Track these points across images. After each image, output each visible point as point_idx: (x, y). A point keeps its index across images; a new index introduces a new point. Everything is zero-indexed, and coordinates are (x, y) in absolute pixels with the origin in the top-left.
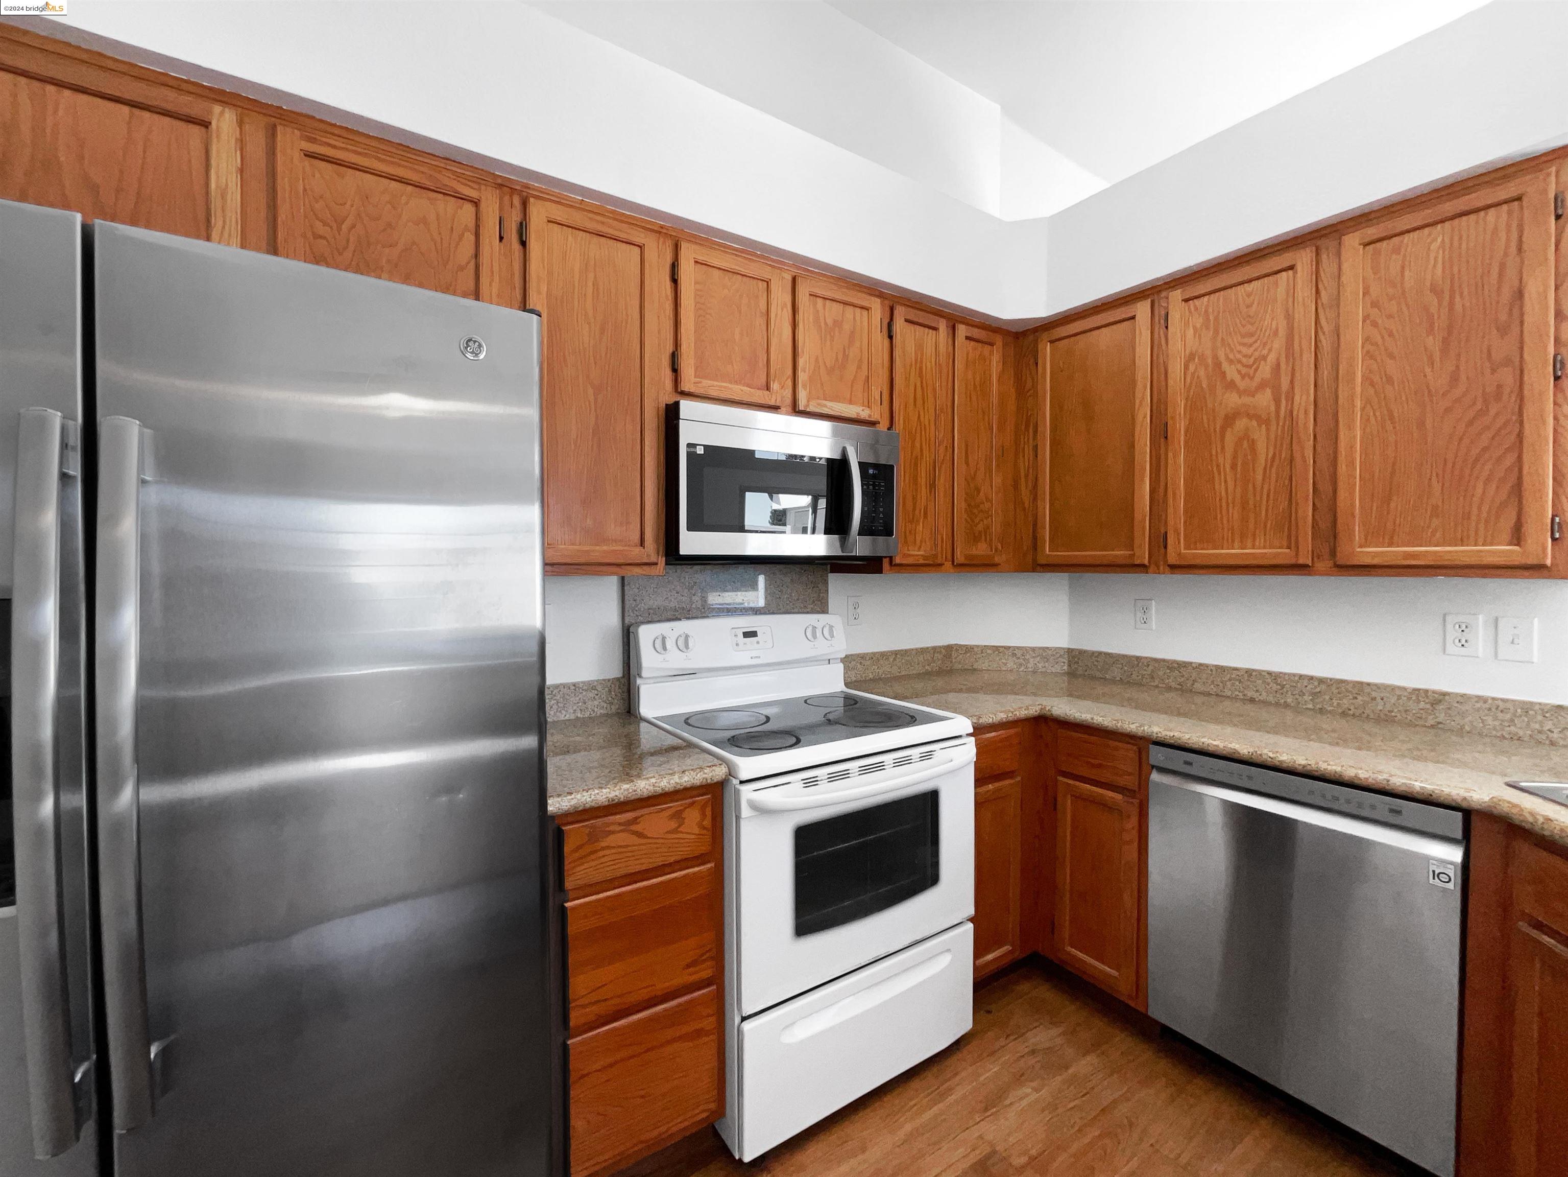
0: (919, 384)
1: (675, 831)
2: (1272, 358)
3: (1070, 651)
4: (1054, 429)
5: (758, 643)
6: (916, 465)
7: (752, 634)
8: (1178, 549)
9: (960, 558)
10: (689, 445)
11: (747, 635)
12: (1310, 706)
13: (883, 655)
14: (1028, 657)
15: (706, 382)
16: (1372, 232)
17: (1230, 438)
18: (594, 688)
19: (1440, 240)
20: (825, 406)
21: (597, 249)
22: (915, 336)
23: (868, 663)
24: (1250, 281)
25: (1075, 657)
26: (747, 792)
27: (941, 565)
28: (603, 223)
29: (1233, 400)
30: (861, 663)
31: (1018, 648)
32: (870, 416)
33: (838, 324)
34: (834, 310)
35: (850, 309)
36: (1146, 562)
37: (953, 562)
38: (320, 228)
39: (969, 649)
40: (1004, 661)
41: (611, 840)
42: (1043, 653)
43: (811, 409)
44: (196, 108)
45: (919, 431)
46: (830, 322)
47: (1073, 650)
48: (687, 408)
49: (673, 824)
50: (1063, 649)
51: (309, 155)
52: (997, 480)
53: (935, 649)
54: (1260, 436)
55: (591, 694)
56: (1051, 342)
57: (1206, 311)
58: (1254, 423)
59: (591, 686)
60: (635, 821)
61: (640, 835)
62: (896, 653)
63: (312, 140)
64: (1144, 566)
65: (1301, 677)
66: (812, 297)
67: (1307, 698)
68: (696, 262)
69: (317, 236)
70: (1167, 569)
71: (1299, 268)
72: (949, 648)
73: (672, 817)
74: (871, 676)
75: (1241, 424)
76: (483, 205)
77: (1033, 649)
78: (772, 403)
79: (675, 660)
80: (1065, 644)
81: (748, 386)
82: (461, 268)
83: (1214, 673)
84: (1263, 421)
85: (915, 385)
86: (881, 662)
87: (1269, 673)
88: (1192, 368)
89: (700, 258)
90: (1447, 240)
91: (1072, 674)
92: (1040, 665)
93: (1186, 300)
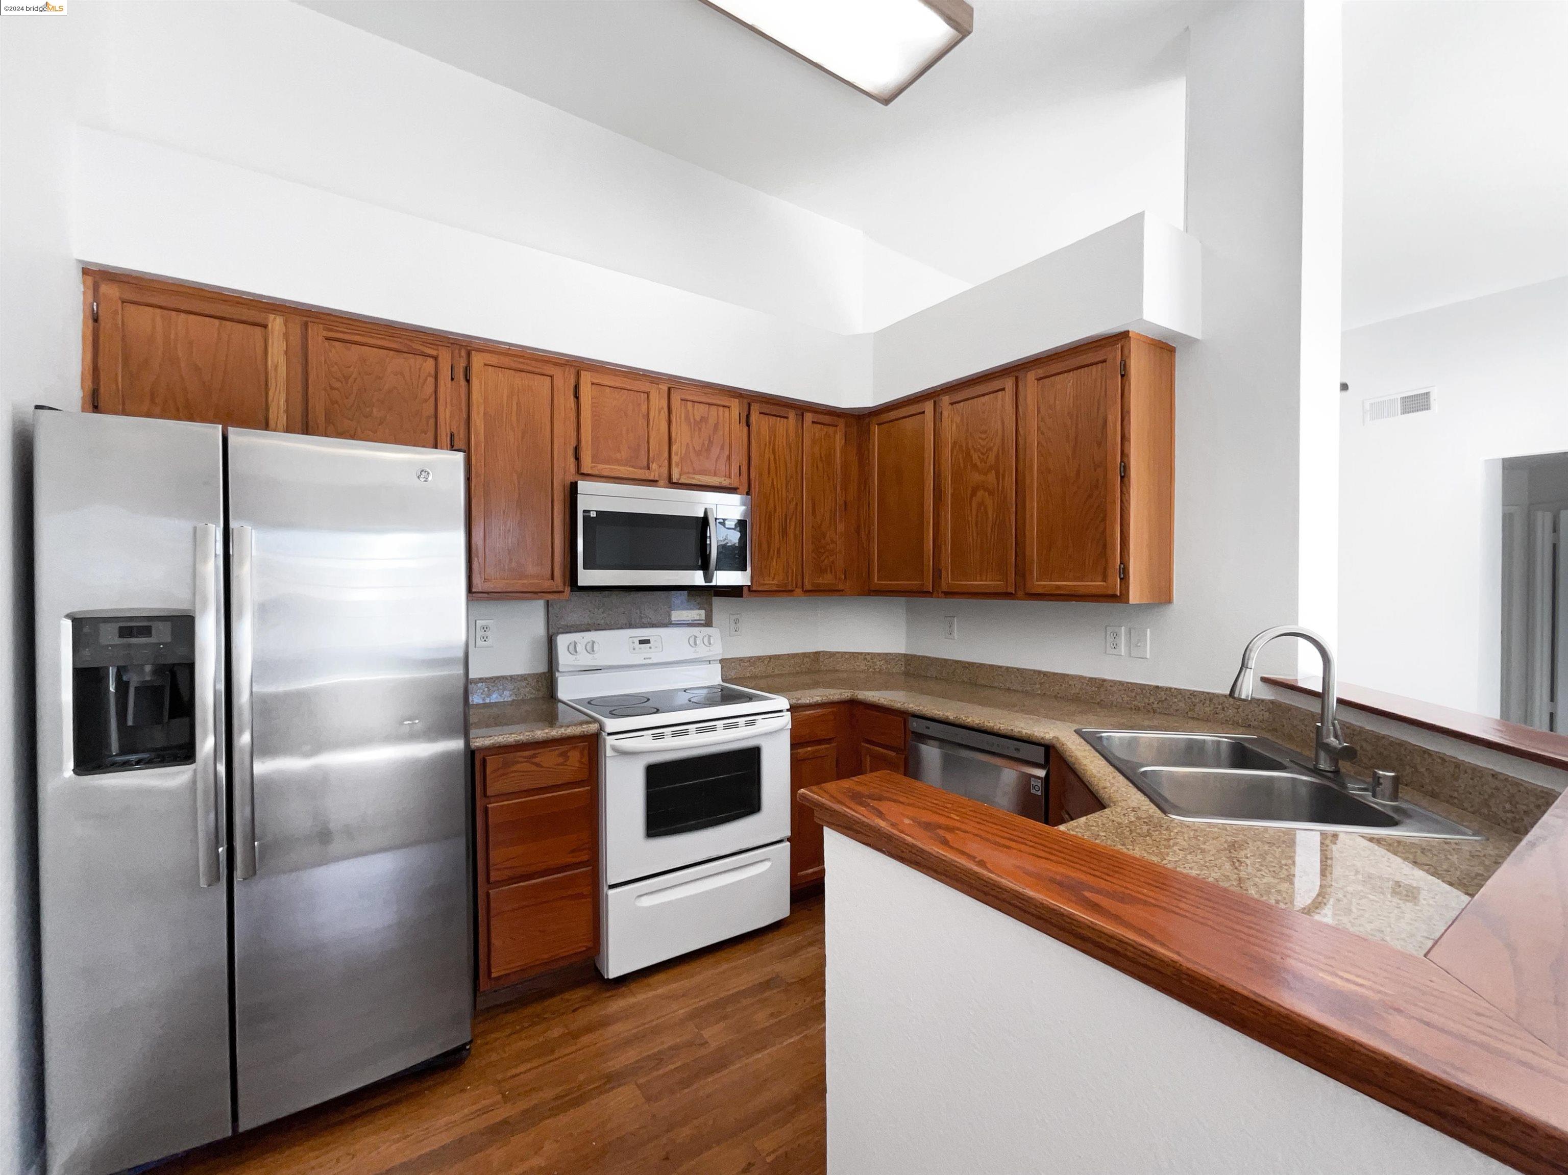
0: (772, 458)
1: (562, 764)
2: (995, 449)
3: (905, 655)
4: (879, 490)
5: (650, 648)
6: (770, 518)
7: (648, 642)
8: (948, 580)
9: (808, 586)
10: (584, 511)
11: (641, 642)
12: (1039, 692)
13: (759, 658)
14: (875, 660)
15: (600, 466)
16: (1041, 372)
17: (974, 505)
18: (526, 679)
19: (1071, 381)
20: (693, 478)
21: (519, 380)
22: (769, 424)
23: (746, 664)
24: (983, 395)
25: (909, 660)
26: (610, 741)
27: (792, 591)
28: (523, 363)
29: (976, 477)
30: (740, 664)
31: (868, 654)
32: (730, 484)
33: (704, 419)
34: (701, 410)
35: (714, 408)
36: (931, 590)
37: (803, 588)
38: (336, 383)
39: (832, 655)
40: (858, 664)
41: (517, 767)
42: (886, 657)
43: (683, 481)
44: (258, 317)
45: (772, 493)
46: (698, 418)
47: (907, 655)
48: (583, 486)
49: (561, 760)
50: (902, 654)
51: (328, 339)
52: (841, 527)
53: (804, 655)
54: (989, 502)
55: (524, 684)
56: (878, 424)
57: (962, 414)
58: (987, 494)
60: (534, 756)
61: (538, 765)
62: (770, 657)
63: (331, 330)
64: (929, 592)
65: (1035, 671)
66: (683, 402)
67: (1038, 686)
68: (593, 384)
69: (332, 388)
70: (943, 595)
71: (1007, 389)
72: (817, 653)
73: (561, 755)
75: (980, 493)
76: (440, 359)
77: (879, 654)
78: (652, 478)
79: (585, 659)
80: (903, 652)
81: (633, 467)
82: (426, 401)
83: (988, 670)
84: (991, 493)
85: (769, 460)
86: (758, 664)
87: (1018, 669)
88: (955, 453)
89: (595, 381)
90: (1075, 382)
91: (907, 674)
92: (884, 667)
93: (952, 404)
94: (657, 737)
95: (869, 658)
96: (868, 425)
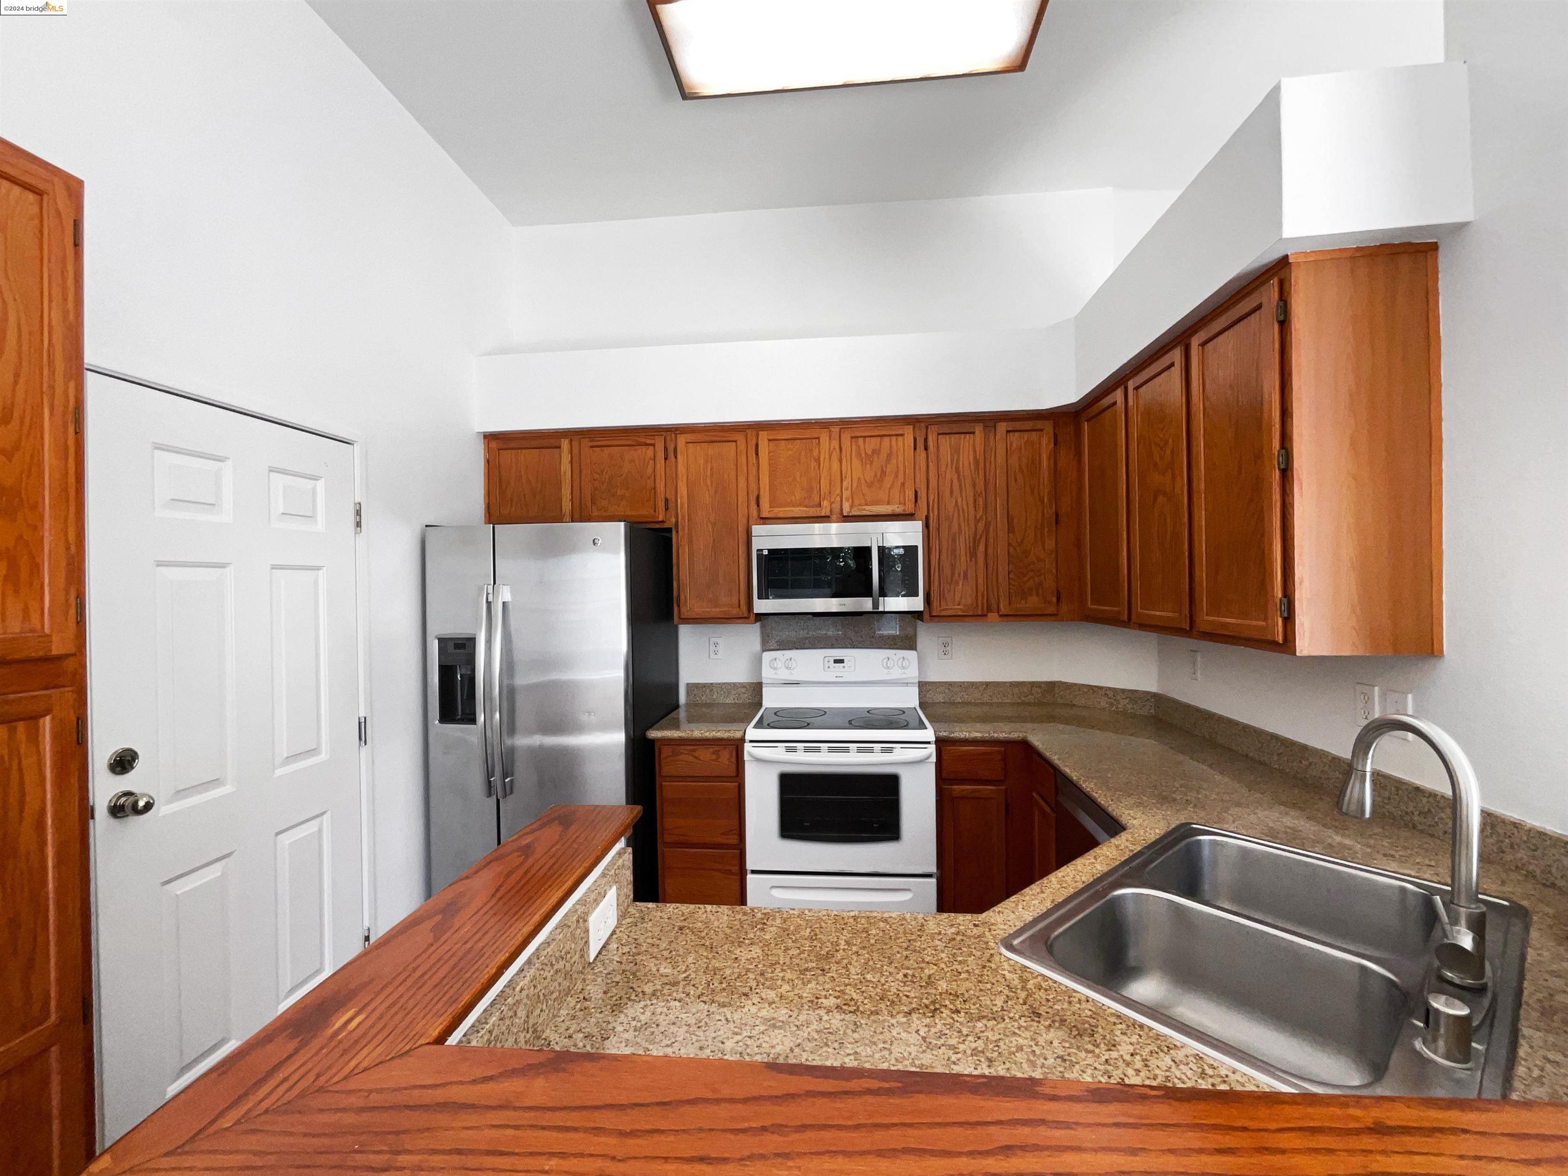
0: (955, 478)
1: (715, 760)
5: (844, 667)
6: (954, 540)
10: (758, 550)
11: (836, 661)
13: (973, 684)
15: (776, 510)
17: (1155, 514)
18: (744, 687)
20: (865, 510)
21: (712, 450)
22: (950, 444)
23: (956, 689)
24: (1159, 374)
28: (714, 436)
29: (1157, 478)
30: (949, 689)
32: (904, 510)
33: (876, 452)
34: (873, 443)
35: (887, 439)
37: (998, 612)
38: (596, 476)
41: (681, 757)
42: (1132, 695)
43: (854, 513)
44: (553, 442)
45: (956, 514)
46: (869, 452)
48: (757, 529)
49: (714, 757)
50: (1151, 693)
51: (591, 447)
52: (1050, 544)
53: (1033, 684)
54: (1167, 513)
58: (1165, 502)
59: (743, 685)
60: (694, 750)
61: (696, 757)
62: (987, 684)
63: (593, 441)
66: (854, 440)
68: (769, 440)
69: (595, 480)
70: (1137, 625)
72: (1052, 684)
73: (714, 753)
74: (960, 700)
75: (1160, 499)
76: (656, 446)
77: (1124, 691)
78: (823, 514)
79: (785, 675)
80: (1154, 689)
81: (806, 506)
82: (649, 478)
84: (1168, 499)
86: (971, 690)
89: (771, 438)
91: (1156, 718)
92: (1129, 706)
94: (789, 750)
95: (1111, 694)
96: (1078, 422)
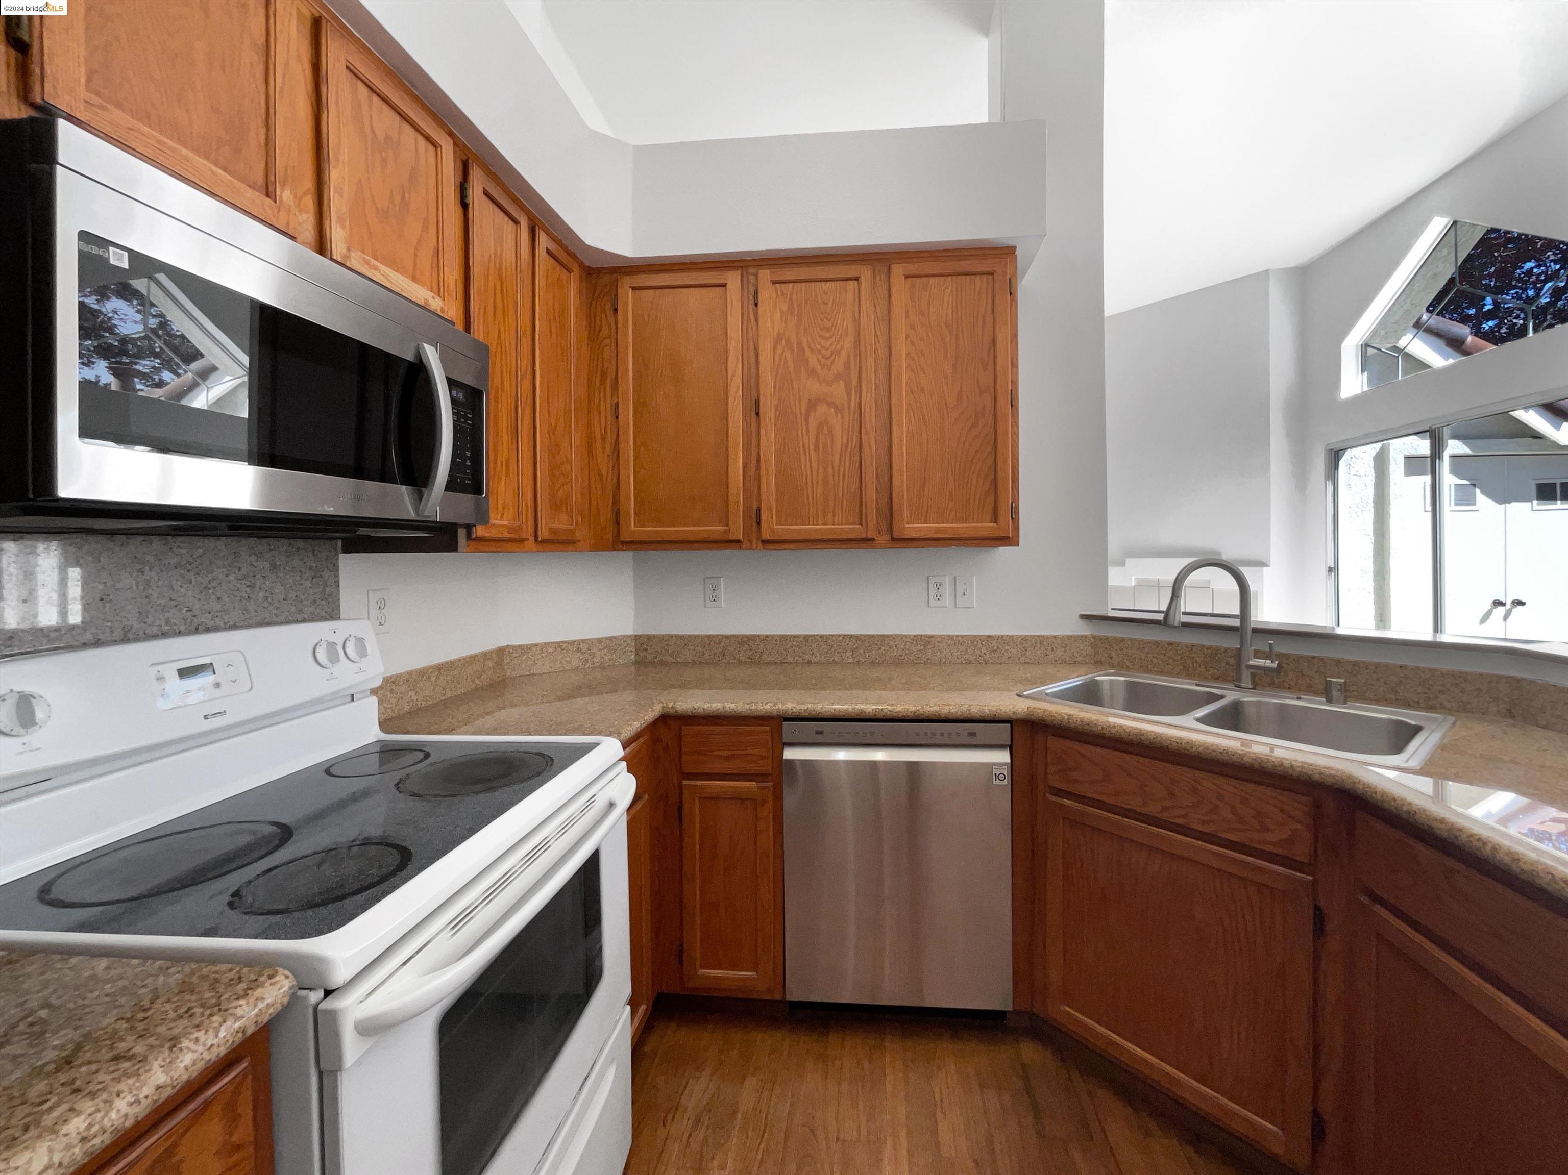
0: (498, 288)
2: (844, 354)
3: (637, 638)
4: (638, 388)
5: (217, 686)
7: (206, 669)
8: (771, 526)
9: (544, 533)
12: (851, 660)
14: (593, 650)
15: (121, 116)
16: (913, 268)
17: (813, 423)
19: (950, 288)
24: (826, 281)
25: (642, 643)
27: (522, 541)
29: (814, 388)
30: (392, 691)
31: (584, 641)
32: (439, 309)
33: (390, 142)
36: (741, 538)
37: (535, 536)
39: (525, 650)
40: (568, 659)
42: (610, 643)
47: (640, 636)
48: (70, 141)
50: (630, 636)
54: (836, 422)
56: (634, 289)
57: (791, 299)
58: (832, 410)
62: (439, 669)
64: (738, 541)
67: (849, 654)
70: (760, 544)
71: (863, 279)
72: (501, 651)
74: (407, 709)
75: (822, 409)
77: (600, 641)
80: (630, 632)
83: (778, 643)
84: (838, 410)
85: (495, 288)
86: (421, 684)
87: (822, 637)
88: (779, 350)
90: (954, 289)
91: (640, 663)
92: (607, 658)
93: (774, 282)
95: (584, 647)
96: (615, 285)
